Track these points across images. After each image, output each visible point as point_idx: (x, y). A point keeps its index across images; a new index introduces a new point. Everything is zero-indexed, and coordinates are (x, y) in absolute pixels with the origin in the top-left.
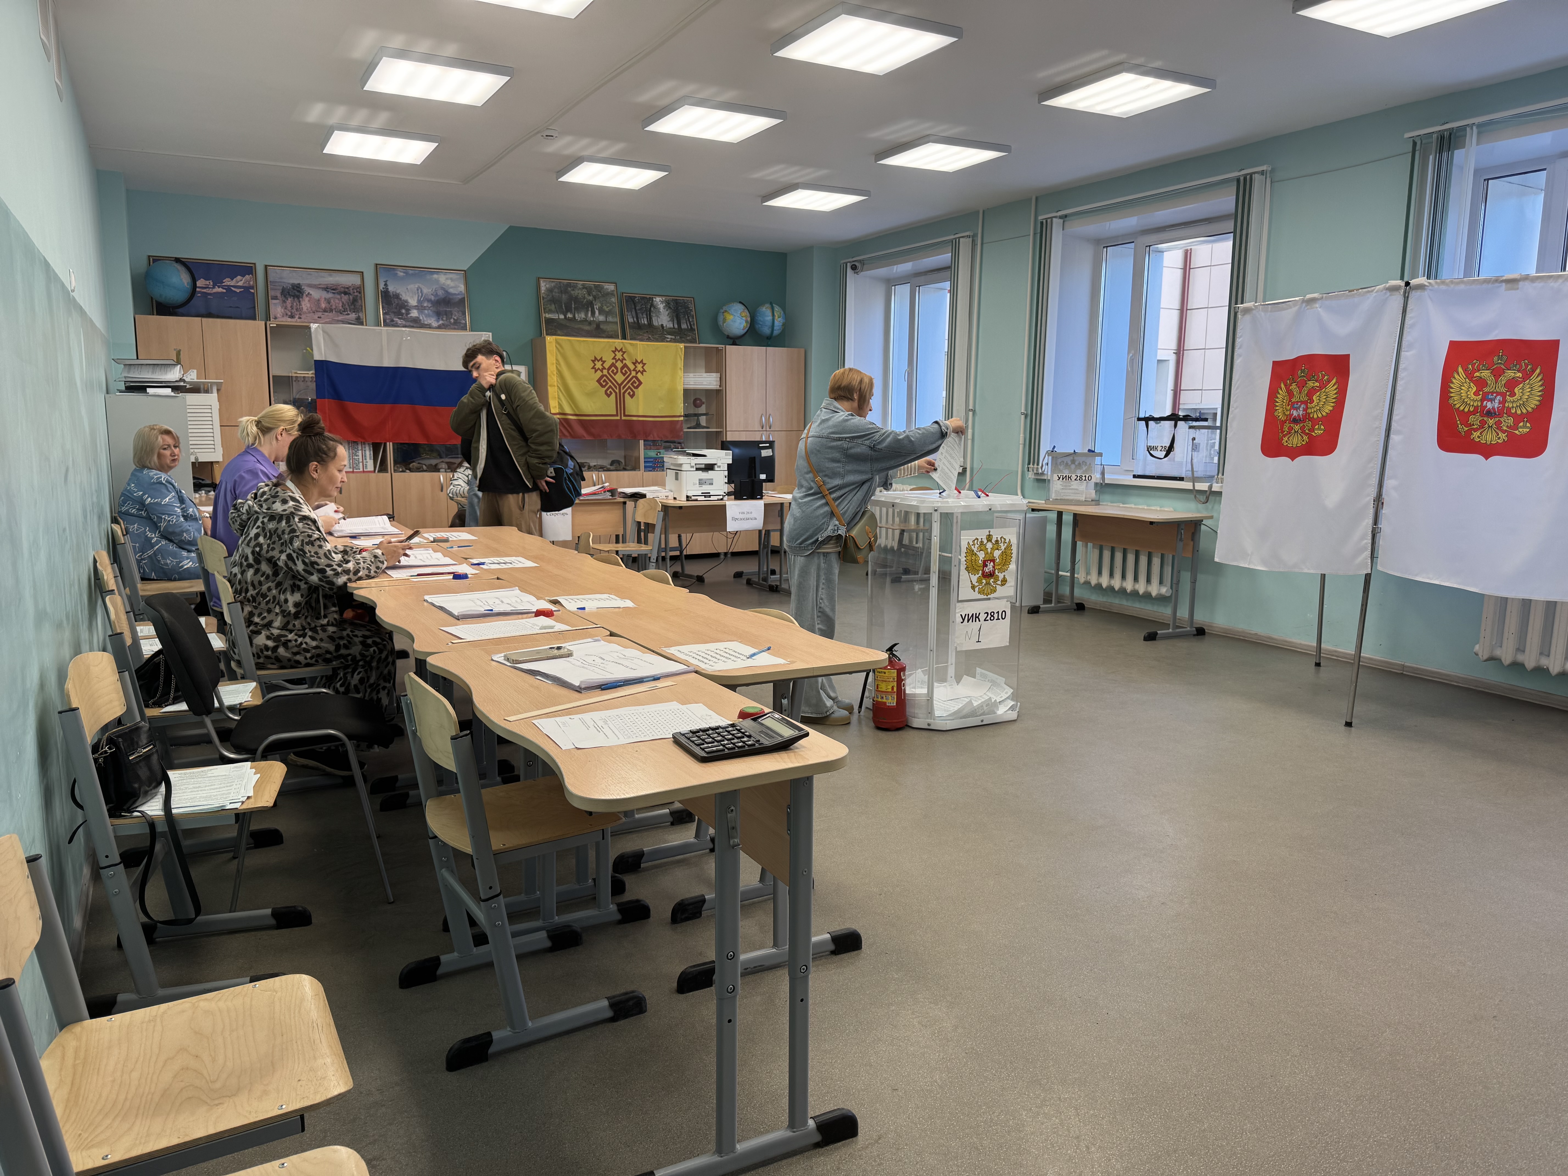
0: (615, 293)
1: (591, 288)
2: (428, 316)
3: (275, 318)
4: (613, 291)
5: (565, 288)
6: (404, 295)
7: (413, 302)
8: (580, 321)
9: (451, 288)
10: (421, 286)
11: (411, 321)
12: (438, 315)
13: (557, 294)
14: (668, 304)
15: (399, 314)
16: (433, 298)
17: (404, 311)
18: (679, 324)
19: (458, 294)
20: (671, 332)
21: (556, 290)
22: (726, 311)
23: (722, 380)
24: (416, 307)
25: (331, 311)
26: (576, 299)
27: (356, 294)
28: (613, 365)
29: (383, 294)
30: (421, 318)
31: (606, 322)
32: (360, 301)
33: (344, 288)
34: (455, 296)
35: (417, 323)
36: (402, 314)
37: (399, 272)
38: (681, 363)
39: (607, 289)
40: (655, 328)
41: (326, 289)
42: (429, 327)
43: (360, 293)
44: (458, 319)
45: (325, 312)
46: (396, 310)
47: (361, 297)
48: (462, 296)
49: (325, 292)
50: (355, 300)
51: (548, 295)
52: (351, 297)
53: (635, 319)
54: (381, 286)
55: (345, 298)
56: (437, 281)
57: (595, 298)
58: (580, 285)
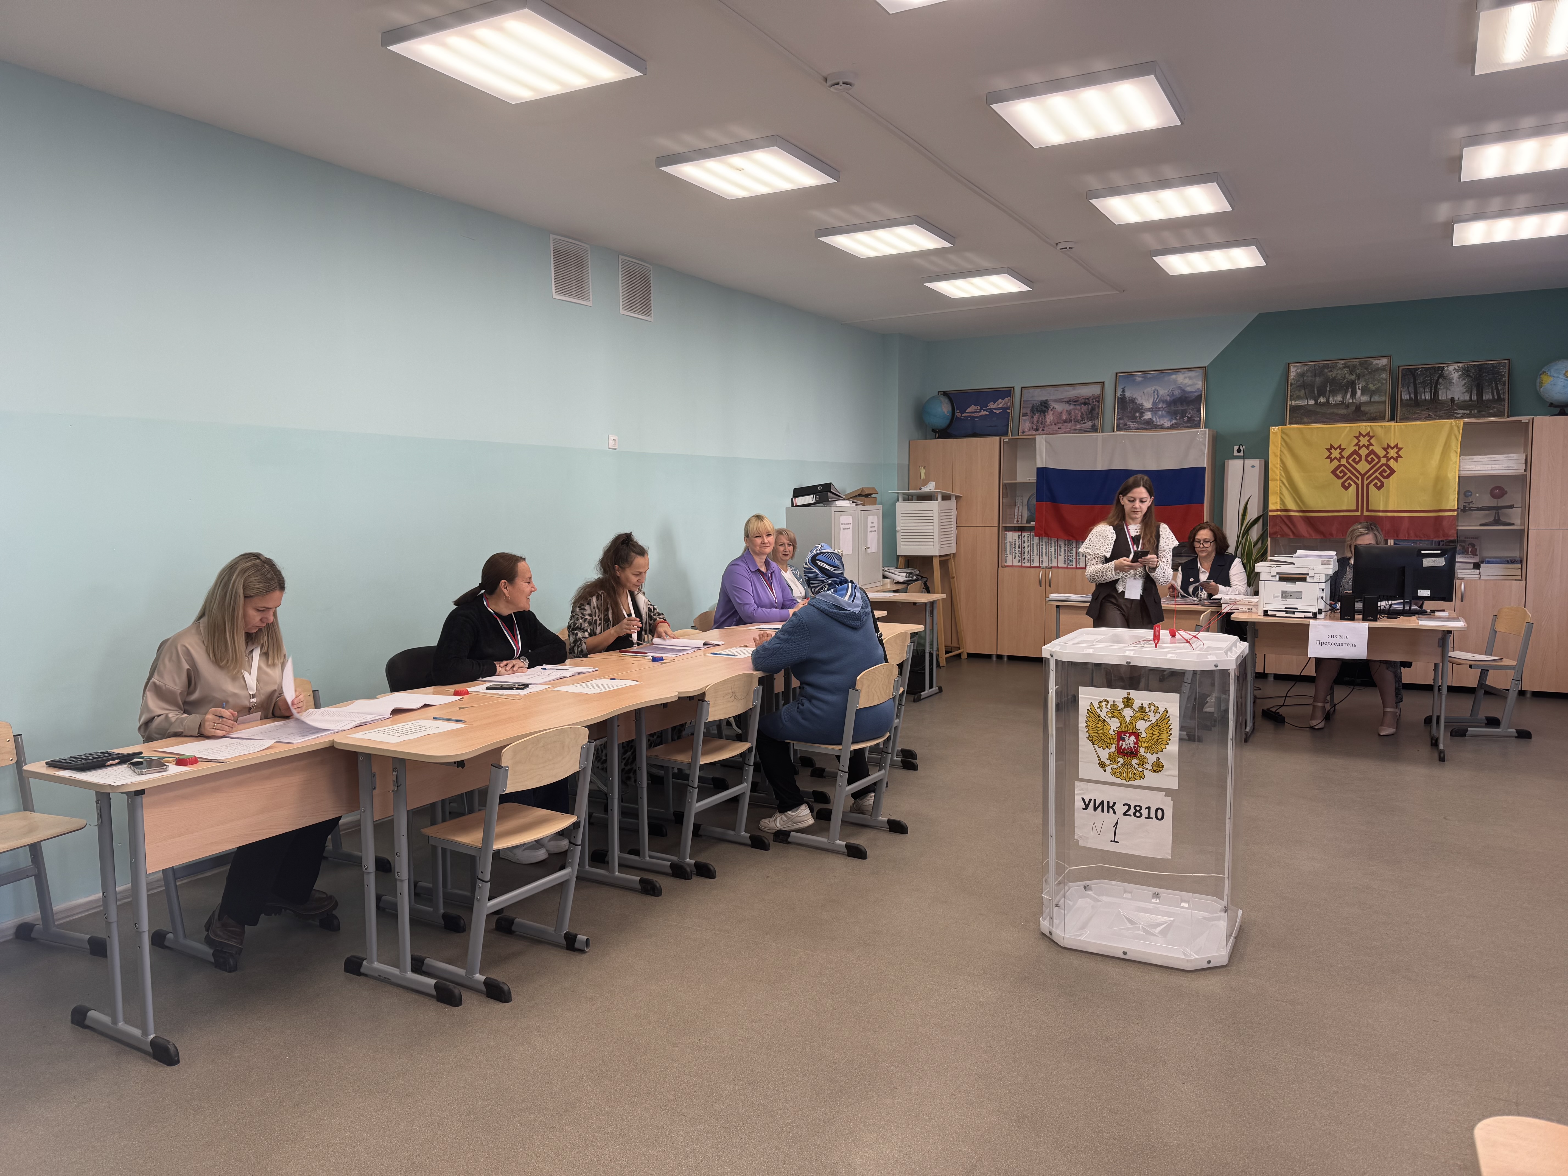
0: (1389, 367)
1: (1354, 366)
2: (1161, 417)
4: (1386, 366)
5: (1320, 370)
6: (1140, 399)
7: (1148, 405)
8: (1335, 405)
11: (1144, 424)
13: (1310, 378)
17: (1137, 414)
18: (1480, 394)
19: (1195, 391)
20: (1465, 406)
21: (1309, 374)
22: (1544, 372)
23: (1528, 462)
24: (1150, 410)
25: (1070, 421)
26: (1333, 381)
27: (1094, 403)
28: (1355, 452)
29: (1120, 401)
31: (1370, 403)
32: (1097, 410)
33: (1085, 399)
34: (1191, 394)
36: (1135, 418)
37: (1137, 378)
39: (1378, 365)
40: (1443, 403)
41: (1069, 402)
42: (1162, 427)
44: (1192, 417)
45: (1065, 422)
46: (1130, 415)
47: (1099, 406)
48: (1199, 393)
49: (1067, 405)
50: (1093, 409)
51: (1299, 381)
52: (1090, 407)
53: (1412, 396)
54: (1119, 393)
55: (1084, 408)
56: (1175, 381)
57: (1358, 377)
58: (1340, 364)
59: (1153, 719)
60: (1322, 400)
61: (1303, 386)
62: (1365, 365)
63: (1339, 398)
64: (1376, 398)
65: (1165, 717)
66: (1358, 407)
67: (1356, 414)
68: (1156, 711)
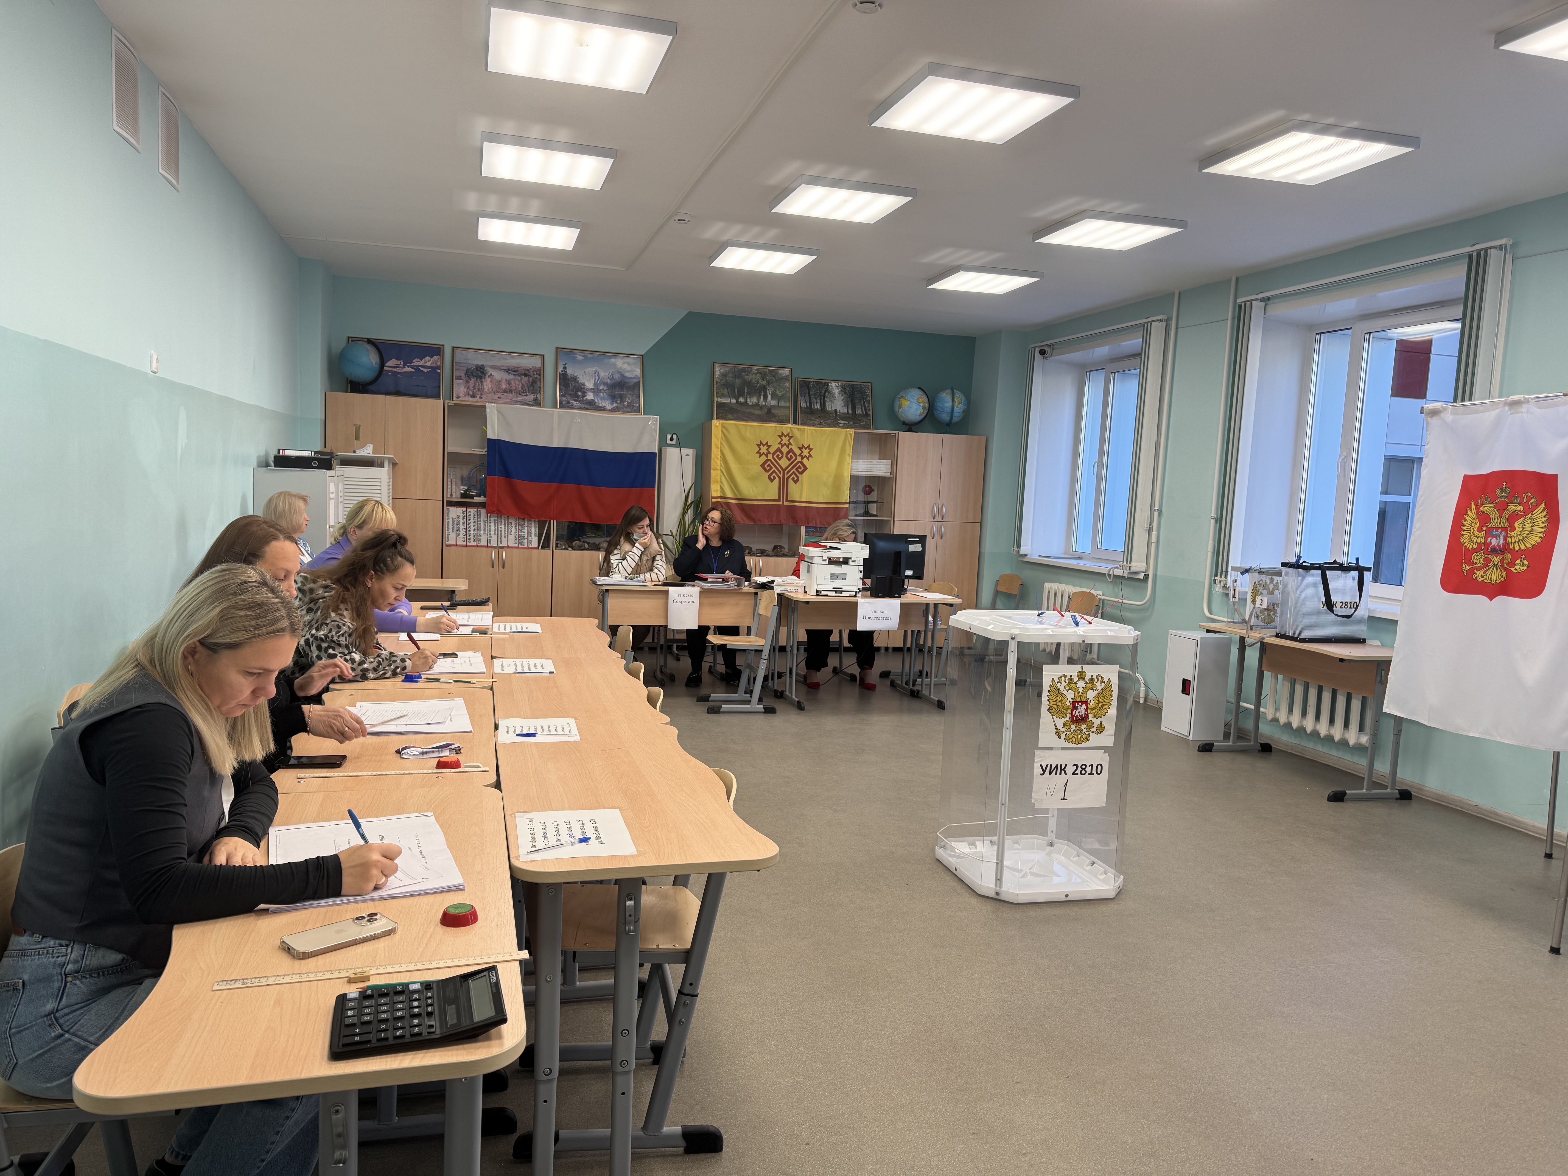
0: (790, 377)
1: (765, 373)
2: (603, 399)
3: (458, 397)
4: (788, 376)
5: (739, 373)
6: (581, 378)
7: (590, 385)
8: (752, 406)
9: (627, 372)
10: (598, 370)
11: (586, 403)
12: (613, 398)
13: (731, 379)
14: (843, 390)
15: (575, 397)
16: (609, 381)
17: (580, 393)
18: (854, 409)
19: (634, 378)
20: (844, 417)
21: (730, 375)
22: (902, 397)
23: (894, 467)
24: (592, 390)
25: (511, 391)
26: (749, 384)
27: (535, 376)
28: (779, 450)
29: (562, 377)
30: (596, 401)
31: (778, 407)
32: (539, 383)
33: (525, 370)
34: (630, 380)
35: (592, 406)
36: (578, 397)
37: (578, 356)
38: (849, 450)
39: (781, 373)
40: (829, 413)
41: (508, 370)
42: (603, 409)
43: (539, 375)
44: (631, 402)
45: (505, 392)
46: (572, 393)
47: (540, 380)
48: (638, 380)
49: (506, 373)
50: (534, 382)
51: (722, 380)
52: (531, 379)
53: (808, 404)
54: (560, 369)
55: (525, 379)
56: (614, 365)
57: (769, 383)
58: (753, 369)
59: (1100, 688)
60: (741, 400)
61: (726, 385)
62: (773, 373)
63: (755, 400)
64: (782, 404)
65: (1109, 686)
66: (770, 409)
67: (768, 416)
68: (1102, 682)
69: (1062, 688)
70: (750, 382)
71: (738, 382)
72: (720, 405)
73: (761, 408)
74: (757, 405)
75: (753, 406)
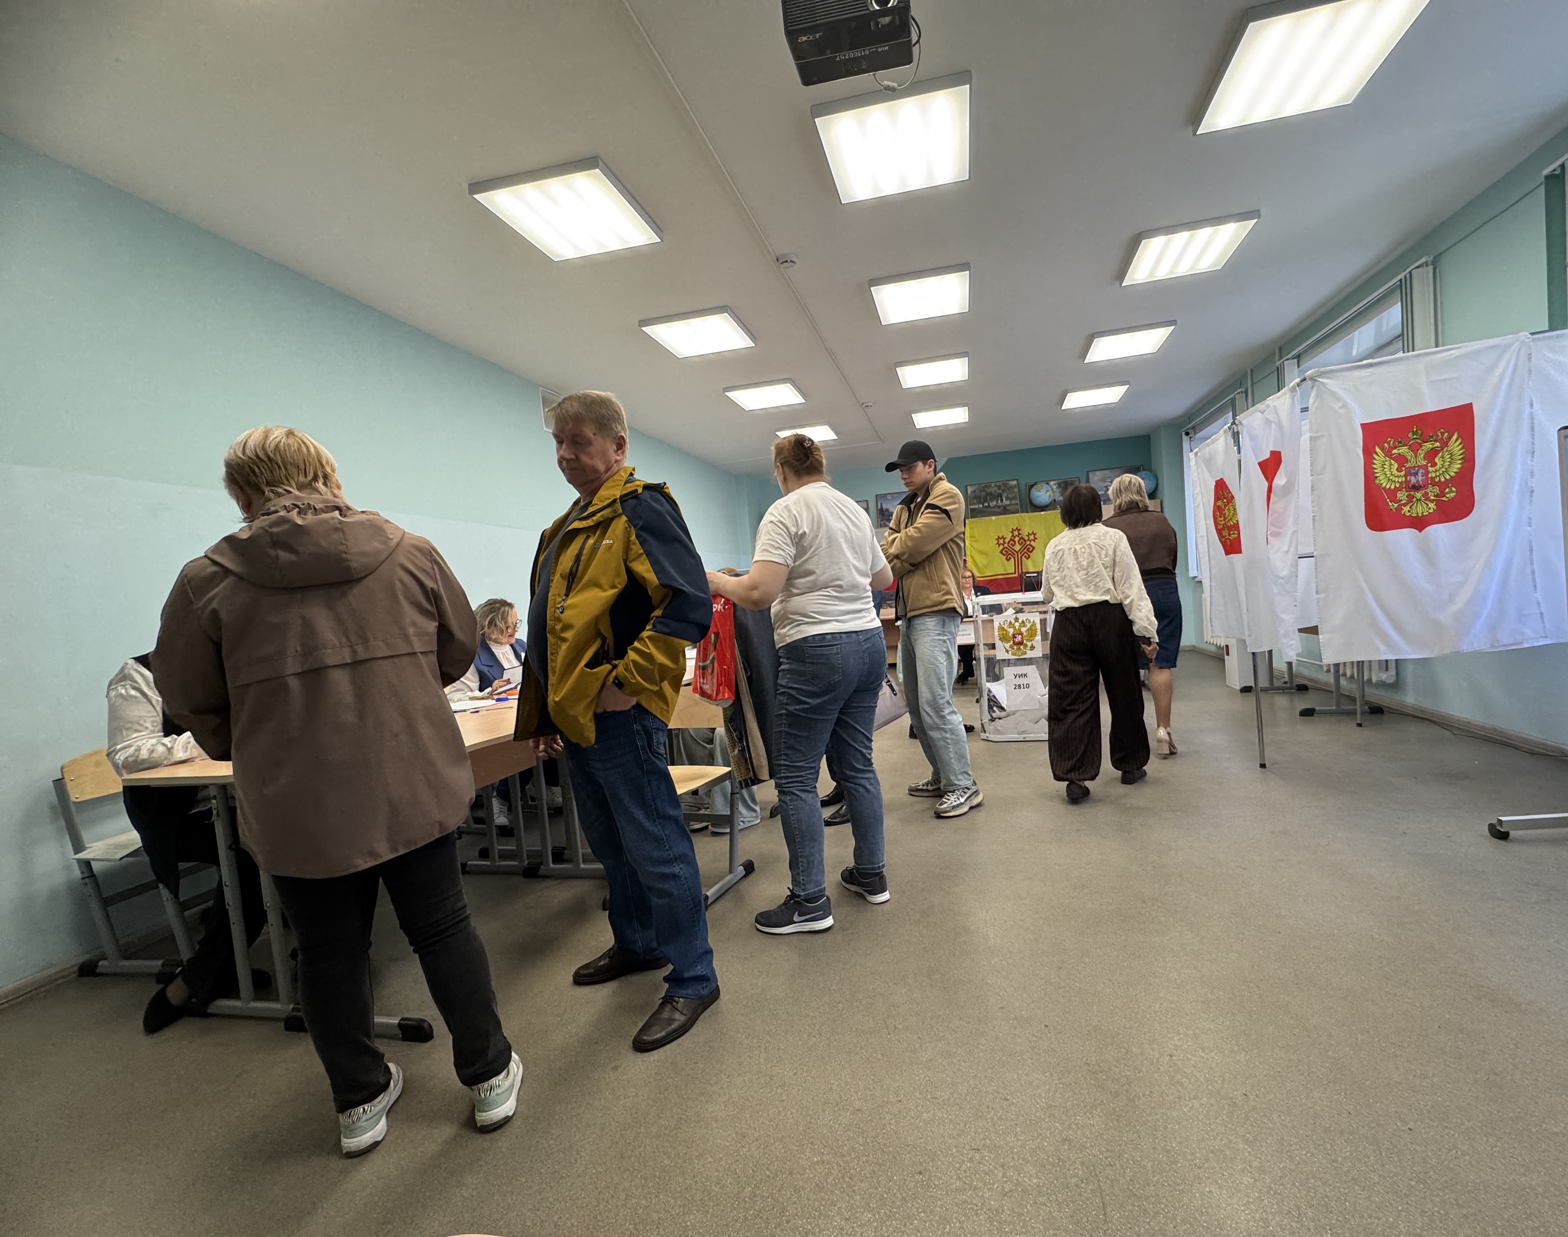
1: (1000, 486)
4: (1016, 484)
5: (984, 489)
13: (978, 493)
21: (978, 491)
31: (1010, 505)
37: (888, 497)
39: (1011, 484)
51: (973, 495)
54: (879, 506)
57: (1003, 491)
58: (993, 485)
59: (1029, 626)
60: (986, 504)
61: (975, 497)
62: (1005, 485)
63: (995, 503)
64: (1013, 502)
65: (1034, 624)
66: (1005, 507)
67: (1005, 511)
68: (1030, 622)
69: (1006, 628)
70: (991, 493)
71: (983, 494)
72: (973, 510)
73: (999, 507)
74: (996, 506)
75: (994, 507)
